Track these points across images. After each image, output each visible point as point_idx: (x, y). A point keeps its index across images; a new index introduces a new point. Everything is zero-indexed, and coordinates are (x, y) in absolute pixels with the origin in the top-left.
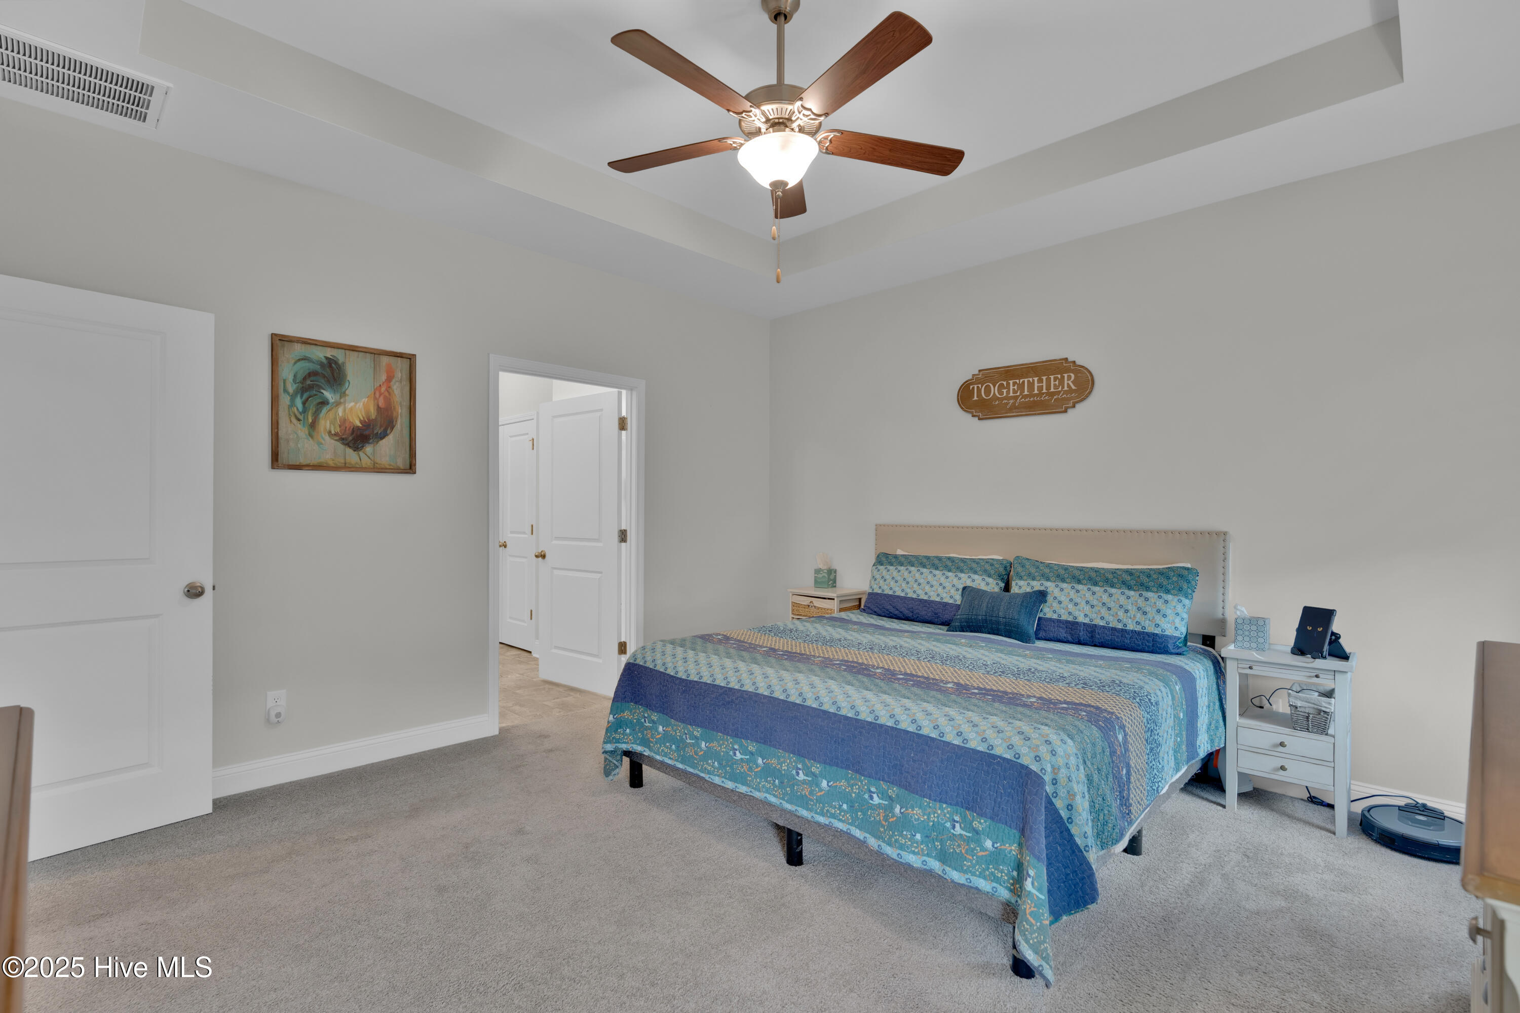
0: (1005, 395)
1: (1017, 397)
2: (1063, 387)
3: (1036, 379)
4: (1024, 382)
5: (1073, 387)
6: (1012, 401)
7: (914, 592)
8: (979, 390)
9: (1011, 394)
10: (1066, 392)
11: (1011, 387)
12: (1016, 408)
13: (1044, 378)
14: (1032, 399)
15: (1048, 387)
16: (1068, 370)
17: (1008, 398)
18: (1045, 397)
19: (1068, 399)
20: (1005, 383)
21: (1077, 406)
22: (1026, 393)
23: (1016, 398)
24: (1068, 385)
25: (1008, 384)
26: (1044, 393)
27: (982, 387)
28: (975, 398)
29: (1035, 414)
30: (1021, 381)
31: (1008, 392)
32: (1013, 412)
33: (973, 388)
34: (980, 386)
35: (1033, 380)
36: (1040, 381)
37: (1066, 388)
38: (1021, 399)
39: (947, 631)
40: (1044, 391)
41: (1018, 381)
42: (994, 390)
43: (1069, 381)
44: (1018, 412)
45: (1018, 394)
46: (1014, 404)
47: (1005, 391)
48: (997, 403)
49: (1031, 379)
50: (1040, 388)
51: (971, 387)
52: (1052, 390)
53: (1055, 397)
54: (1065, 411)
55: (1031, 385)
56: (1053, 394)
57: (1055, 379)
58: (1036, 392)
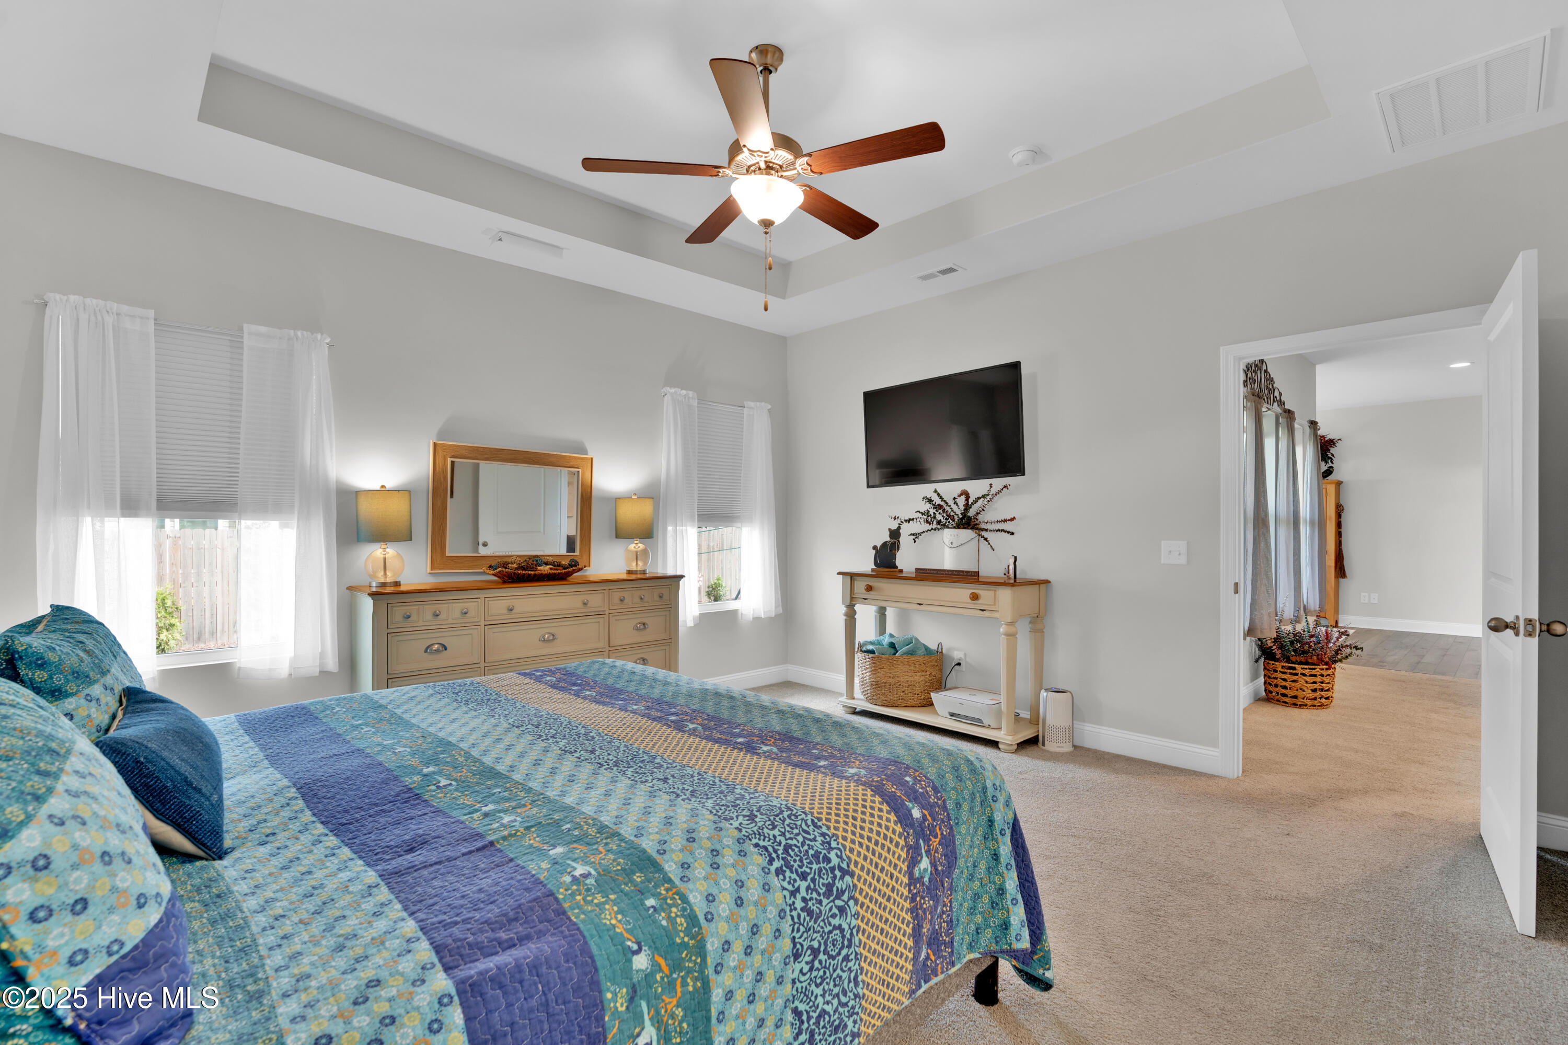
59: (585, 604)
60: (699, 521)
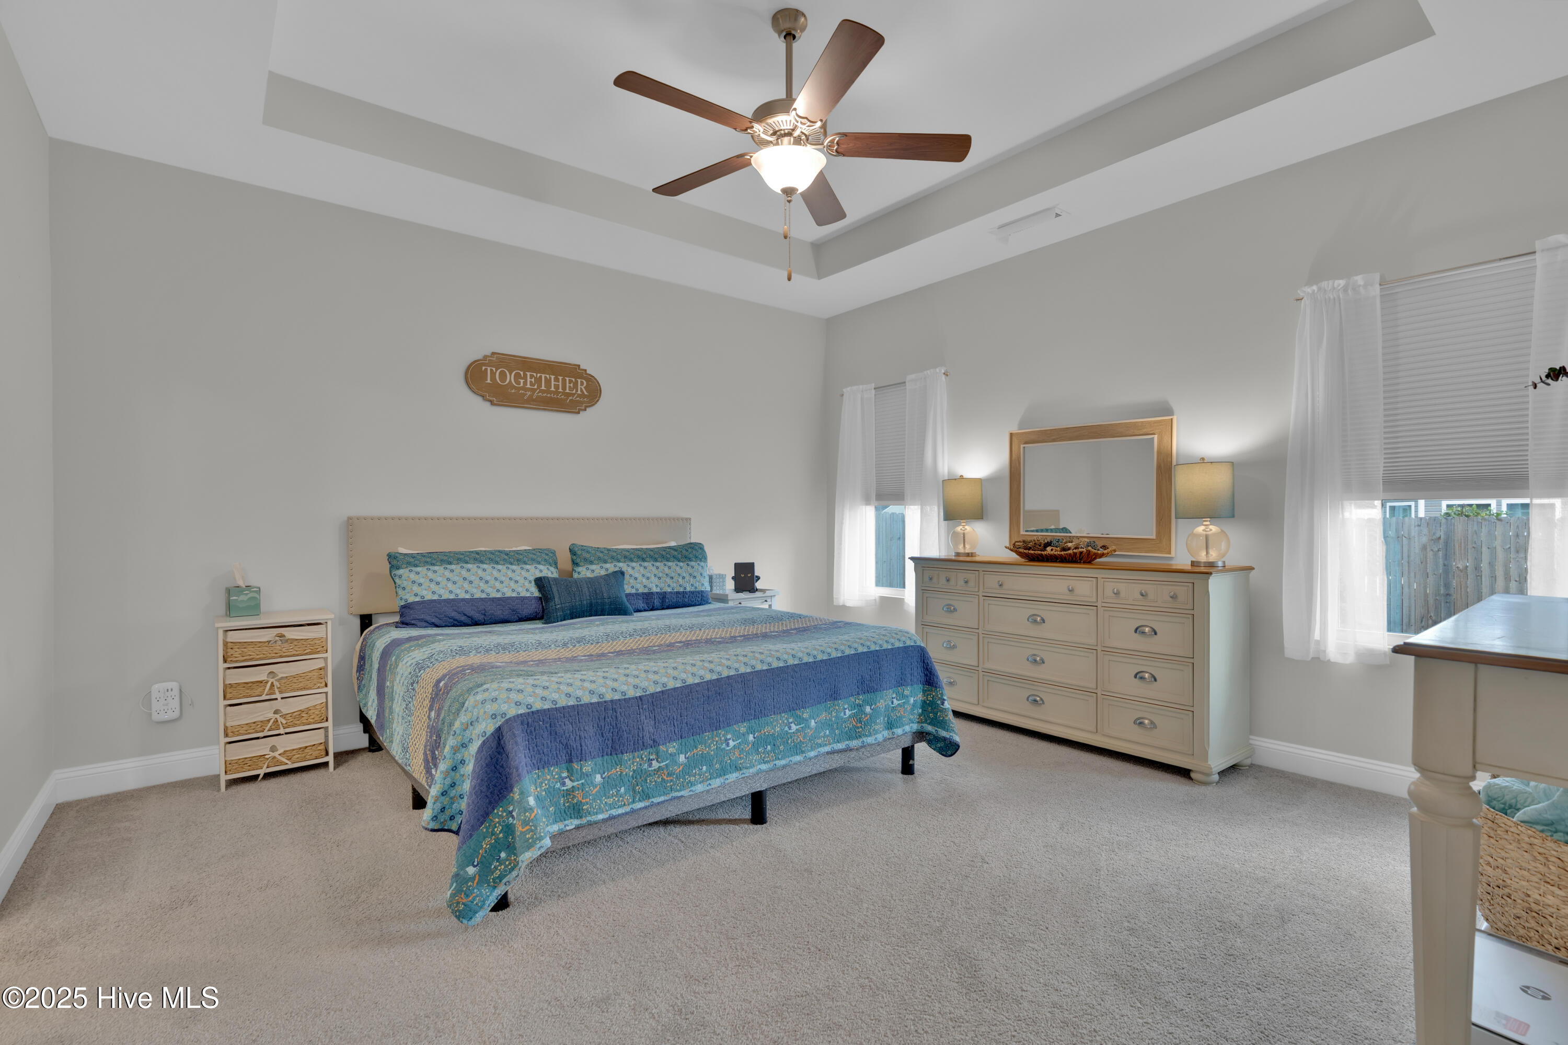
0: (522, 385)
1: (535, 390)
2: (577, 391)
3: (553, 377)
4: (541, 377)
5: (586, 393)
6: (529, 393)
7: (467, 592)
8: (493, 374)
9: (528, 386)
10: (579, 396)
11: (529, 380)
12: (534, 400)
13: (560, 378)
14: (549, 395)
15: (564, 388)
16: (581, 377)
17: (524, 388)
18: (561, 396)
19: (581, 403)
20: (522, 373)
21: (588, 409)
22: (543, 388)
23: (533, 391)
24: (581, 390)
25: (525, 376)
26: (560, 392)
27: (496, 370)
28: (489, 381)
29: (552, 410)
30: (539, 375)
31: (525, 383)
32: (531, 404)
33: (486, 370)
34: (494, 369)
35: (550, 378)
36: (557, 380)
37: (579, 392)
38: (539, 392)
39: (545, 624)
40: (560, 390)
41: (535, 374)
42: (510, 378)
43: (582, 387)
44: (535, 405)
45: (536, 387)
46: (531, 396)
47: (522, 381)
48: (513, 391)
49: (548, 376)
50: (557, 387)
51: (484, 368)
52: (567, 391)
53: (570, 398)
54: (578, 413)
55: (548, 382)
56: (568, 395)
57: (570, 382)
58: (553, 389)
59: (1071, 591)
60: (1384, 491)
